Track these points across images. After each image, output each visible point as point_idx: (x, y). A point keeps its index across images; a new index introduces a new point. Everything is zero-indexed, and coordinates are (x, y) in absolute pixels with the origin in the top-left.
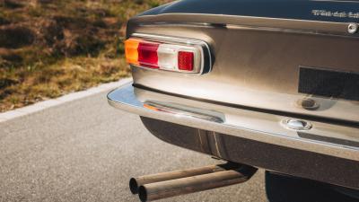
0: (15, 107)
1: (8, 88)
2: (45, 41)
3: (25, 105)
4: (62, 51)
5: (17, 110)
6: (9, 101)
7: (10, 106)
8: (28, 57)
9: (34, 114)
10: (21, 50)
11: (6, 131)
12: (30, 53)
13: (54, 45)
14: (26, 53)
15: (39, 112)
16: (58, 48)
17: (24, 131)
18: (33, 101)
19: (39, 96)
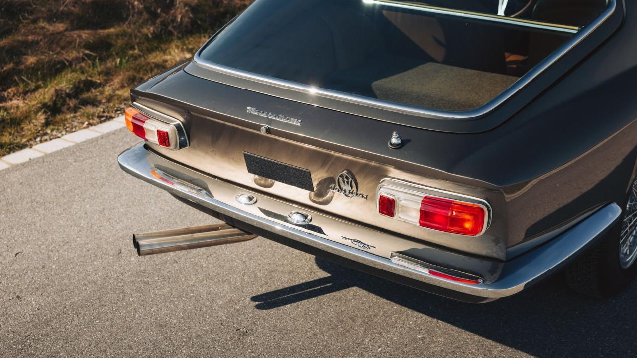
0: (90, 125)
1: (85, 96)
2: (146, 16)
3: (101, 122)
4: (170, 28)
5: (91, 128)
6: (82, 115)
7: (83, 123)
8: (120, 42)
9: (108, 135)
10: (112, 30)
11: (71, 160)
12: (124, 34)
13: (158, 21)
14: (117, 36)
15: (114, 133)
16: (164, 24)
17: (90, 161)
18: (113, 115)
19: (123, 106)
